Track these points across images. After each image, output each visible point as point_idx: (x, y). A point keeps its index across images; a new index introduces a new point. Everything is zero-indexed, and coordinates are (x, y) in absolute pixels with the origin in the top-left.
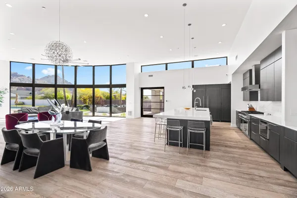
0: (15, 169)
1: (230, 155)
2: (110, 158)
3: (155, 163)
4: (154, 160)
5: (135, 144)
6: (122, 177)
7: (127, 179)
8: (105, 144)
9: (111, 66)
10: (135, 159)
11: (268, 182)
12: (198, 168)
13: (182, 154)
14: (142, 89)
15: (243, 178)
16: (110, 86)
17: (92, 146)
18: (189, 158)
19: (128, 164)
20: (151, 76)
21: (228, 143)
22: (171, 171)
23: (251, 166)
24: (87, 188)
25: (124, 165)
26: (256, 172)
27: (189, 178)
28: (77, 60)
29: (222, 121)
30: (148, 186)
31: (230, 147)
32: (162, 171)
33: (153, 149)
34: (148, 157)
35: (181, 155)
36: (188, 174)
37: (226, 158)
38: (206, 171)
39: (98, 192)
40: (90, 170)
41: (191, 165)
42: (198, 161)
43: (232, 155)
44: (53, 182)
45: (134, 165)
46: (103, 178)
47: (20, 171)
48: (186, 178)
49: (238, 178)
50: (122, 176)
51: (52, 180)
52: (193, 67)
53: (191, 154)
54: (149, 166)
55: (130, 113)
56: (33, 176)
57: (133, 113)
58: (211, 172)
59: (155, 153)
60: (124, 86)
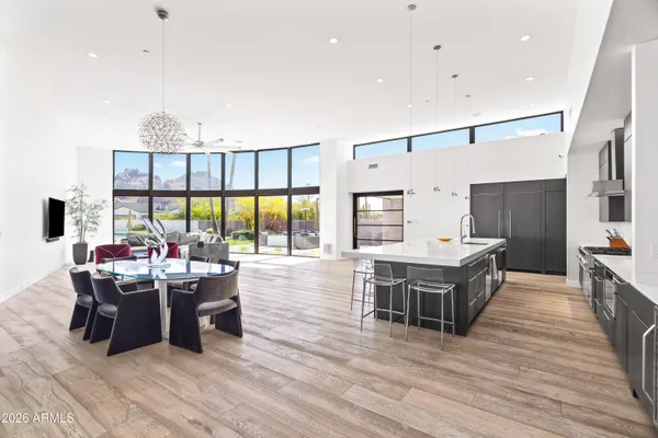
0: (85, 338)
1: (512, 349)
2: (244, 334)
3: (328, 351)
4: (328, 346)
5: (308, 313)
6: (250, 369)
7: (257, 374)
8: (235, 305)
9: (290, 149)
10: (291, 340)
11: (568, 416)
12: (415, 369)
13: (395, 337)
14: (356, 196)
15: (509, 400)
16: (289, 192)
17: (205, 306)
18: (405, 347)
19: (273, 348)
20: (375, 166)
21: (527, 322)
22: (351, 368)
23: (550, 377)
24: (180, 380)
25: (264, 348)
26: (551, 392)
27: (381, 385)
28: (217, 141)
29: (547, 273)
30: (288, 389)
31: (528, 332)
32: (331, 367)
33: (338, 323)
34: (320, 337)
35: (391, 340)
36: (383, 378)
37: (493, 355)
38: (426, 377)
39: (195, 387)
40: (199, 351)
41: (401, 360)
42: (424, 354)
43: (517, 350)
44: (132, 365)
45: (285, 350)
46: (215, 367)
47: (92, 342)
48: (374, 385)
49: (494, 399)
50: (252, 367)
51: (134, 361)
52: (472, 141)
53: (417, 339)
54: (311, 355)
55: (328, 248)
56: (106, 352)
57: (334, 248)
58: (439, 379)
59: (337, 333)
60: (316, 190)
